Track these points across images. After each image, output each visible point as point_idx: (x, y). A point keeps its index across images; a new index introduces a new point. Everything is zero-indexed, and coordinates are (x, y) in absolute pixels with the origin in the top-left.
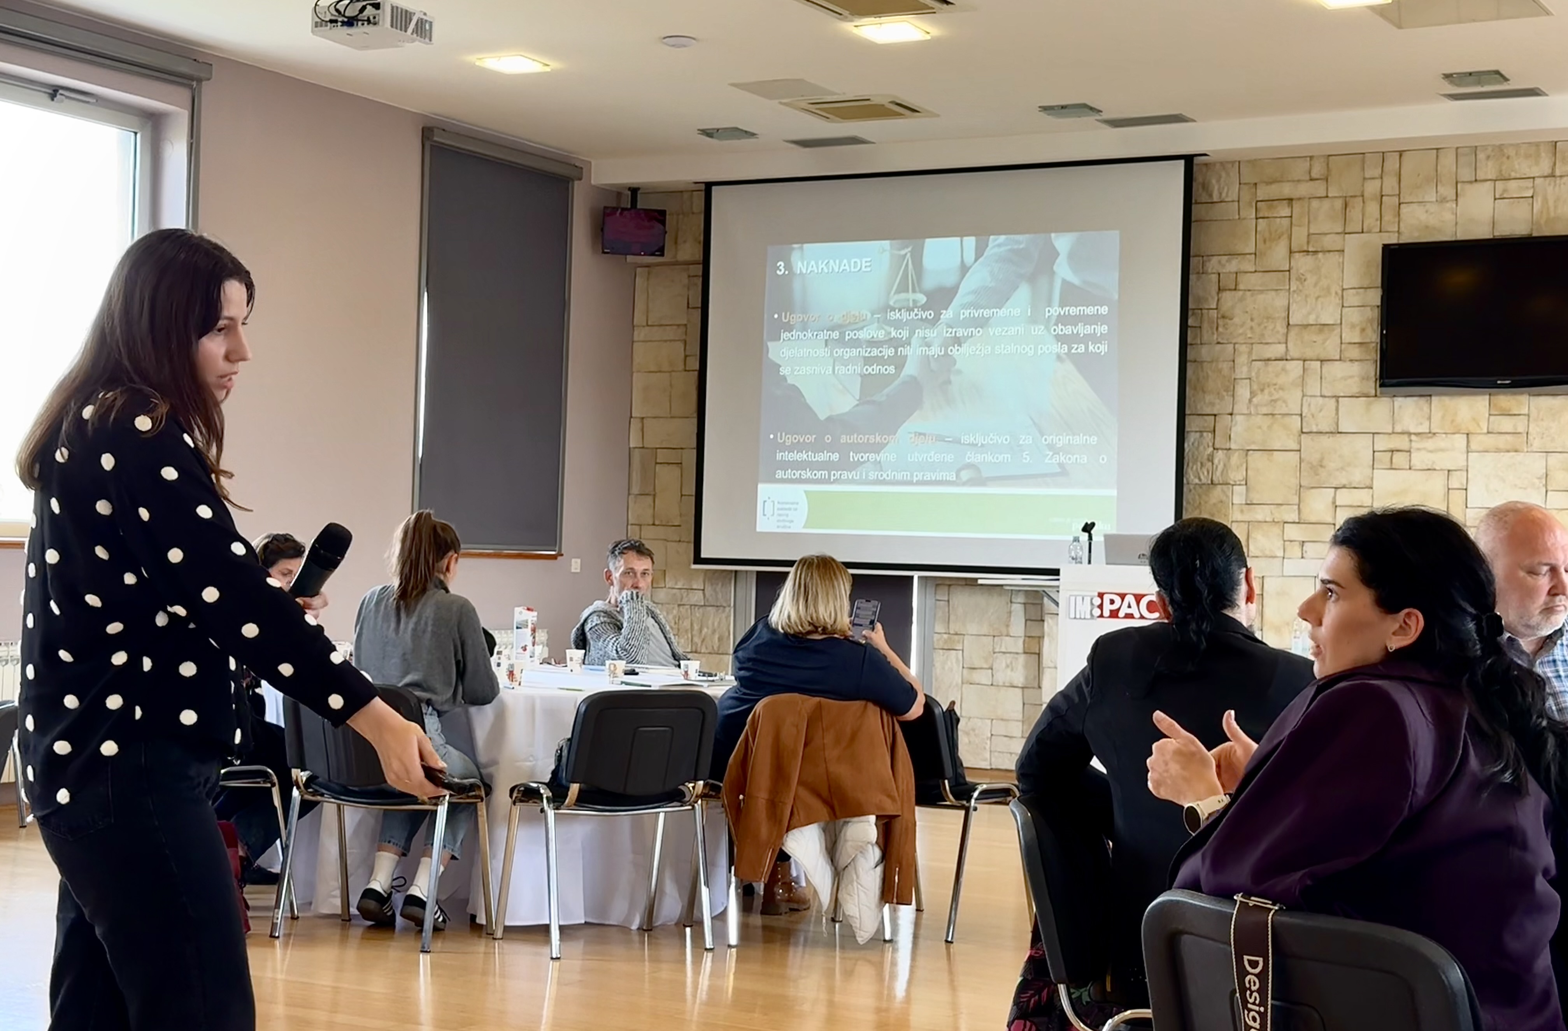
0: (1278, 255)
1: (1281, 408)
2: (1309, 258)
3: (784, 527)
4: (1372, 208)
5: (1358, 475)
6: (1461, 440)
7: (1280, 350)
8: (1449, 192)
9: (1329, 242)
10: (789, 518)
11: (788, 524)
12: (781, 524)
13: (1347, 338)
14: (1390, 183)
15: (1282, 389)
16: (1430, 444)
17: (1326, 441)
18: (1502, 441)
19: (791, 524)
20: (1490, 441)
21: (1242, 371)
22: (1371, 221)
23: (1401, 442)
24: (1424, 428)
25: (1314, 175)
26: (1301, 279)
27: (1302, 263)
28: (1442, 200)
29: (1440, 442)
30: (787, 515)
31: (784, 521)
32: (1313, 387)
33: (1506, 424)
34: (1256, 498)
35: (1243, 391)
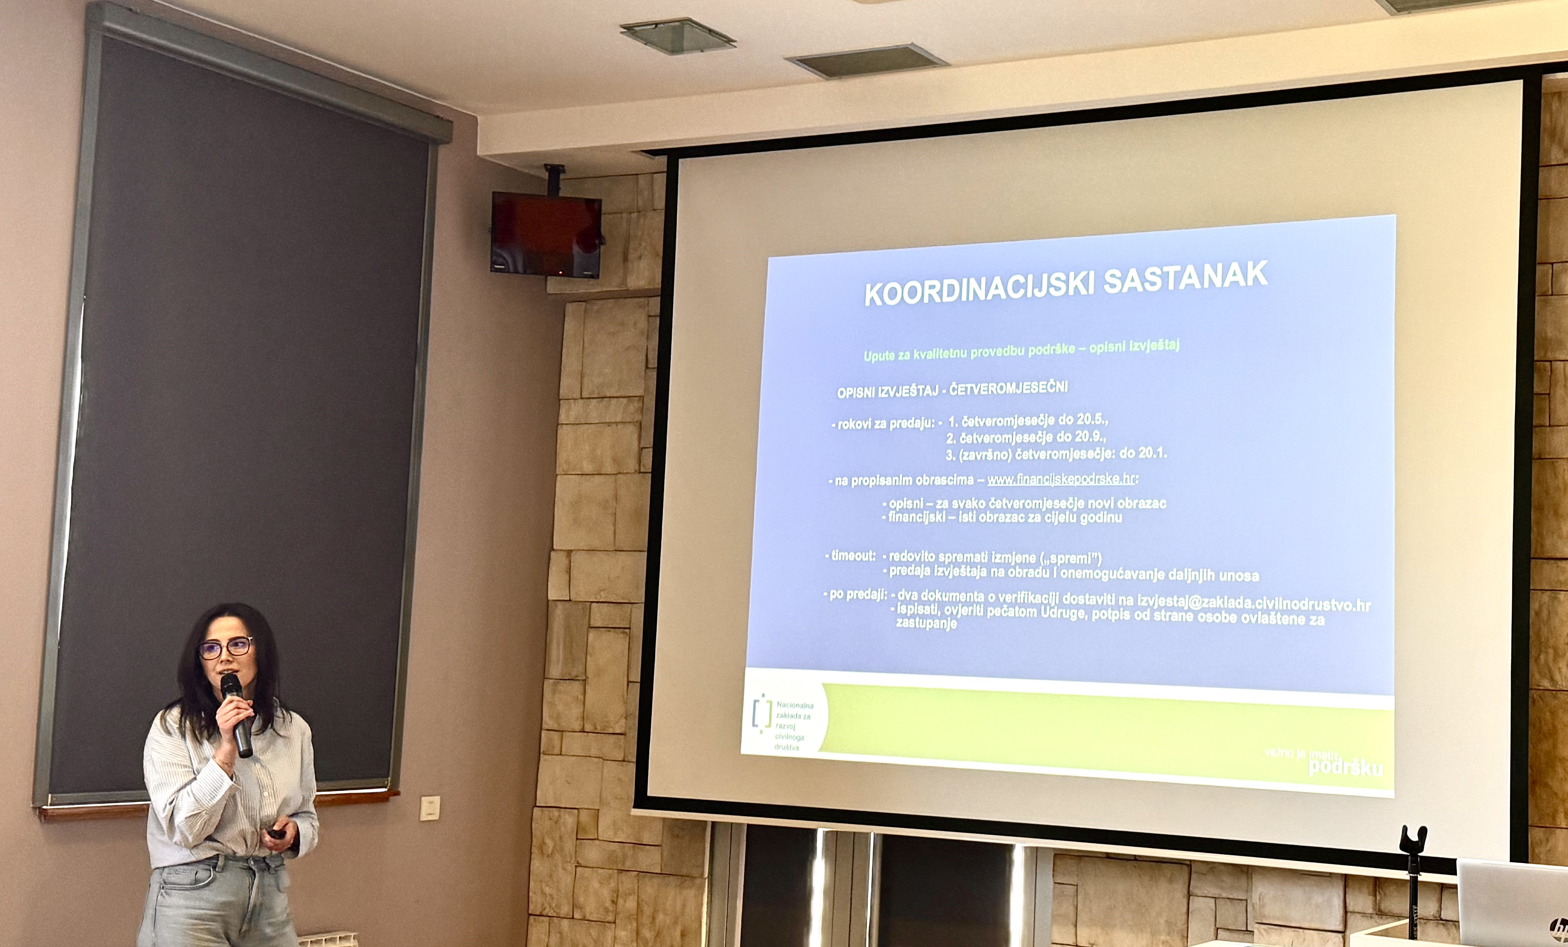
3: (788, 747)
10: (797, 733)
11: (794, 743)
12: (783, 742)
19: (800, 744)
30: (794, 728)
31: (788, 737)
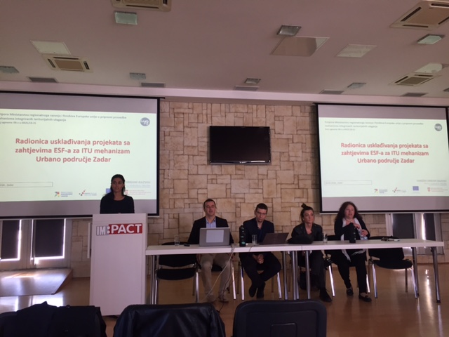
0: (181, 127)
1: (183, 168)
2: (189, 129)
4: (205, 117)
5: (203, 186)
6: (229, 177)
7: (182, 152)
8: (223, 114)
9: (194, 125)
13: (200, 150)
14: (209, 111)
15: (183, 163)
16: (222, 177)
17: (195, 177)
18: (239, 177)
20: (236, 177)
21: (172, 157)
22: (205, 120)
23: (214, 177)
24: (220, 173)
25: (190, 107)
26: (187, 134)
27: (187, 130)
28: (222, 116)
29: (224, 177)
32: (191, 162)
33: (240, 172)
34: (176, 192)
35: (172, 163)
